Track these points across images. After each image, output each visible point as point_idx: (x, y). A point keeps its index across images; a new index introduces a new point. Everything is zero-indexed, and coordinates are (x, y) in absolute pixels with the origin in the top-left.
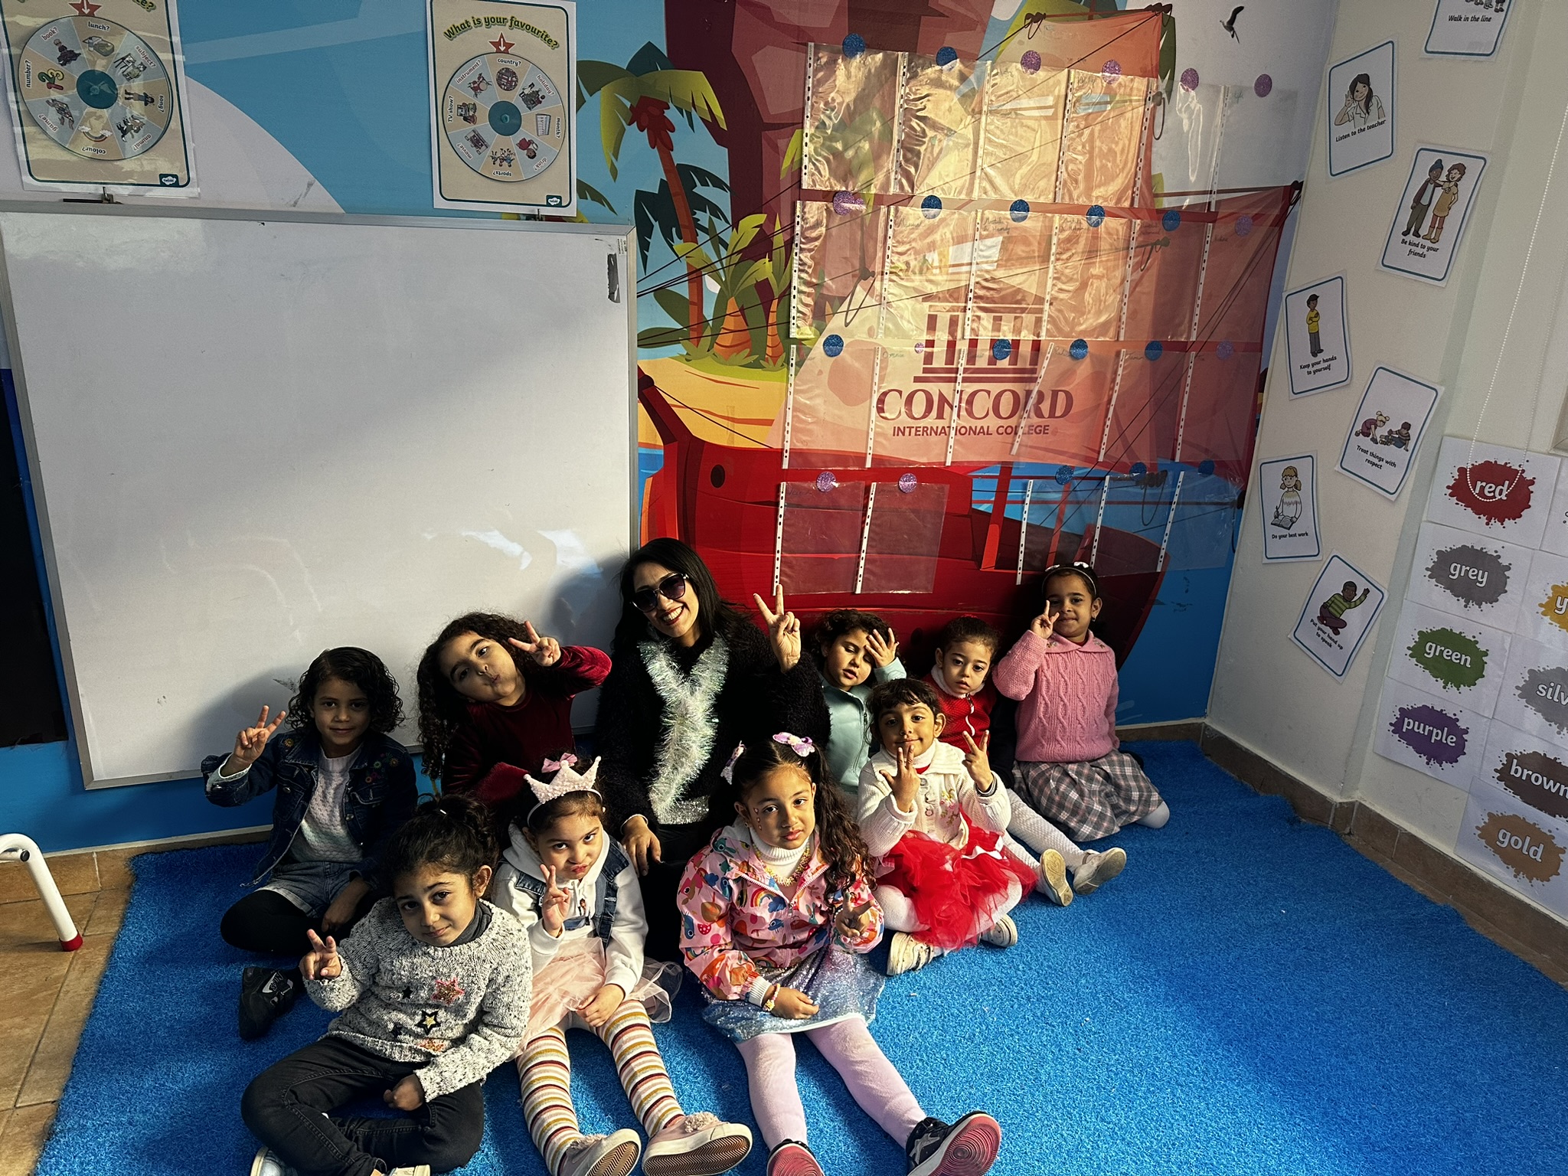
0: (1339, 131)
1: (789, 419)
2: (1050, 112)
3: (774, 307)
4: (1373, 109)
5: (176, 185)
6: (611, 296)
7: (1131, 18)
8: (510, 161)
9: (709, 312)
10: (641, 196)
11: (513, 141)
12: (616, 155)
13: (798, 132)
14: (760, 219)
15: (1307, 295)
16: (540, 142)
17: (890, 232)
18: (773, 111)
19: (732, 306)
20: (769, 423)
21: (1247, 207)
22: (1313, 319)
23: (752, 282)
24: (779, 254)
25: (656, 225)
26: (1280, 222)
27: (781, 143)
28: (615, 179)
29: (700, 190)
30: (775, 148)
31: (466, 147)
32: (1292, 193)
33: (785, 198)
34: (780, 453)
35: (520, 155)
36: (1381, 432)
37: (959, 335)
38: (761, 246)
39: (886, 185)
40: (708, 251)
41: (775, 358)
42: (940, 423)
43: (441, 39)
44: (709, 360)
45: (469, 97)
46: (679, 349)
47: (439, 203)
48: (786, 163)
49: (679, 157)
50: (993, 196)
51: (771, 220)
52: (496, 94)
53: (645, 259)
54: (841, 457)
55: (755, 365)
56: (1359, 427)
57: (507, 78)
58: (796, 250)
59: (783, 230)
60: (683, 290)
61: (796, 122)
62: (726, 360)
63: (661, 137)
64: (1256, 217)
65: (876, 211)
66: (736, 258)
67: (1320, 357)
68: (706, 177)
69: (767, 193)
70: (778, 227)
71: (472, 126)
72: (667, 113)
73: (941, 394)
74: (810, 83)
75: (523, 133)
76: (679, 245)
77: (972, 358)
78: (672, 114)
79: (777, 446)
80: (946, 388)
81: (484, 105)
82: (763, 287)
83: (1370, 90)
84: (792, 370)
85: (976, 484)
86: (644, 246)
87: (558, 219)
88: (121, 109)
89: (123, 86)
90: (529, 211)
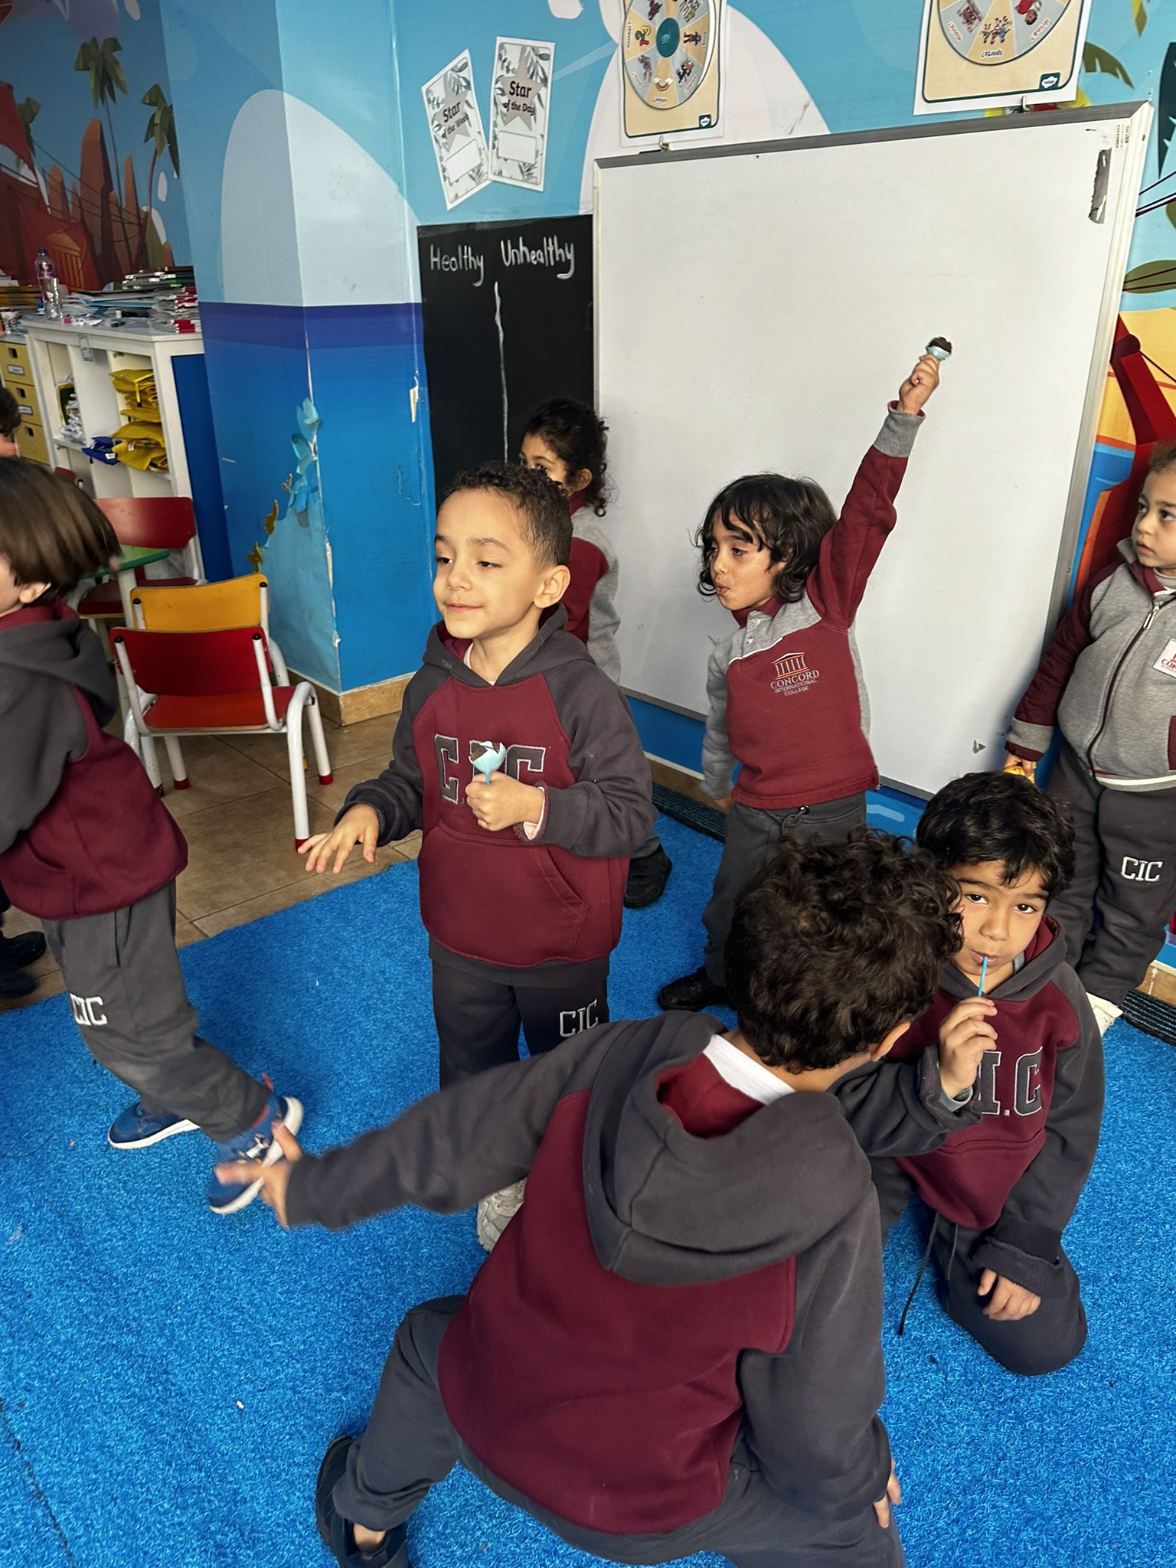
5: (709, 126)
6: (1092, 216)
8: (1001, 33)
28: (1140, 29)
31: (957, 26)
35: (1017, 22)
47: (921, 108)
53: (1163, 151)
86: (1165, 133)
87: (1053, 106)
88: (684, 51)
89: (685, 29)
90: (1013, 101)
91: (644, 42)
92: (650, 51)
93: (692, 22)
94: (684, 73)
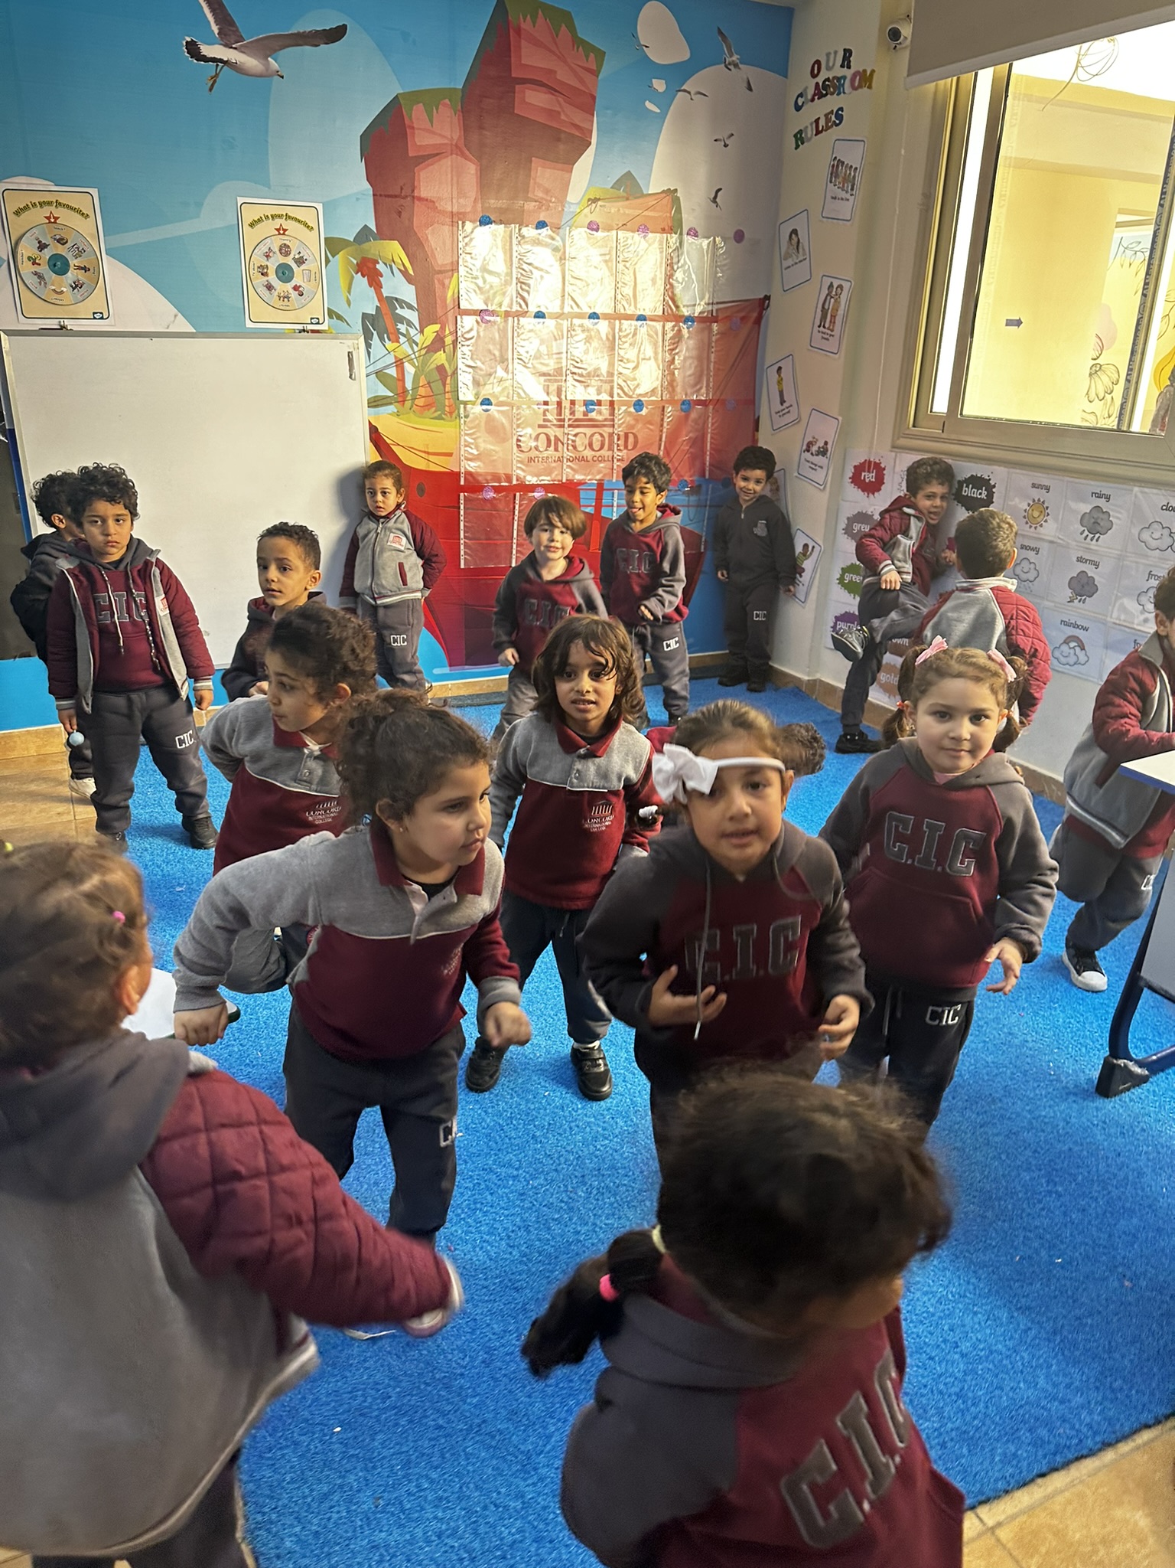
0: (785, 264)
1: (462, 452)
2: (607, 257)
3: (448, 381)
4: (801, 250)
5: (102, 318)
6: (350, 376)
7: (650, 199)
8: (288, 298)
9: (409, 385)
10: (365, 316)
11: (289, 286)
12: (349, 292)
13: (456, 274)
14: (437, 327)
15: (776, 367)
16: (306, 287)
17: (516, 334)
18: (440, 262)
19: (423, 381)
20: (450, 455)
21: (738, 312)
22: (780, 382)
23: (433, 366)
24: (449, 348)
25: (375, 333)
26: (758, 321)
27: (446, 282)
28: (349, 305)
29: (399, 311)
30: (443, 285)
31: (262, 291)
32: (764, 303)
33: (450, 315)
34: (458, 474)
35: (294, 294)
36: (814, 449)
37: (563, 397)
38: (438, 343)
39: (511, 306)
40: (406, 348)
41: (451, 413)
42: (557, 454)
43: (246, 227)
44: (412, 415)
45: (264, 262)
46: (392, 408)
47: (249, 324)
48: (450, 294)
49: (385, 293)
50: (576, 309)
51: (443, 328)
52: (278, 259)
53: (369, 353)
54: (496, 477)
55: (439, 418)
56: (805, 447)
57: (285, 250)
58: (459, 346)
59: (451, 333)
60: (393, 372)
61: (455, 268)
62: (421, 415)
63: (374, 280)
64: (743, 319)
65: (506, 321)
66: (423, 352)
67: (785, 405)
68: (402, 303)
69: (440, 312)
70: (447, 332)
71: (265, 278)
72: (378, 266)
73: (555, 436)
74: (460, 245)
75: (297, 280)
76: (388, 344)
77: (573, 413)
78: (380, 267)
79: (456, 470)
80: (559, 432)
81: (272, 266)
82: (441, 369)
83: (799, 240)
84: (462, 421)
85: (582, 494)
86: (368, 346)
87: (318, 331)
88: (72, 275)
89: (73, 262)
90: (300, 327)
91: (34, 263)
92: (44, 269)
93: (79, 259)
94: (76, 286)
